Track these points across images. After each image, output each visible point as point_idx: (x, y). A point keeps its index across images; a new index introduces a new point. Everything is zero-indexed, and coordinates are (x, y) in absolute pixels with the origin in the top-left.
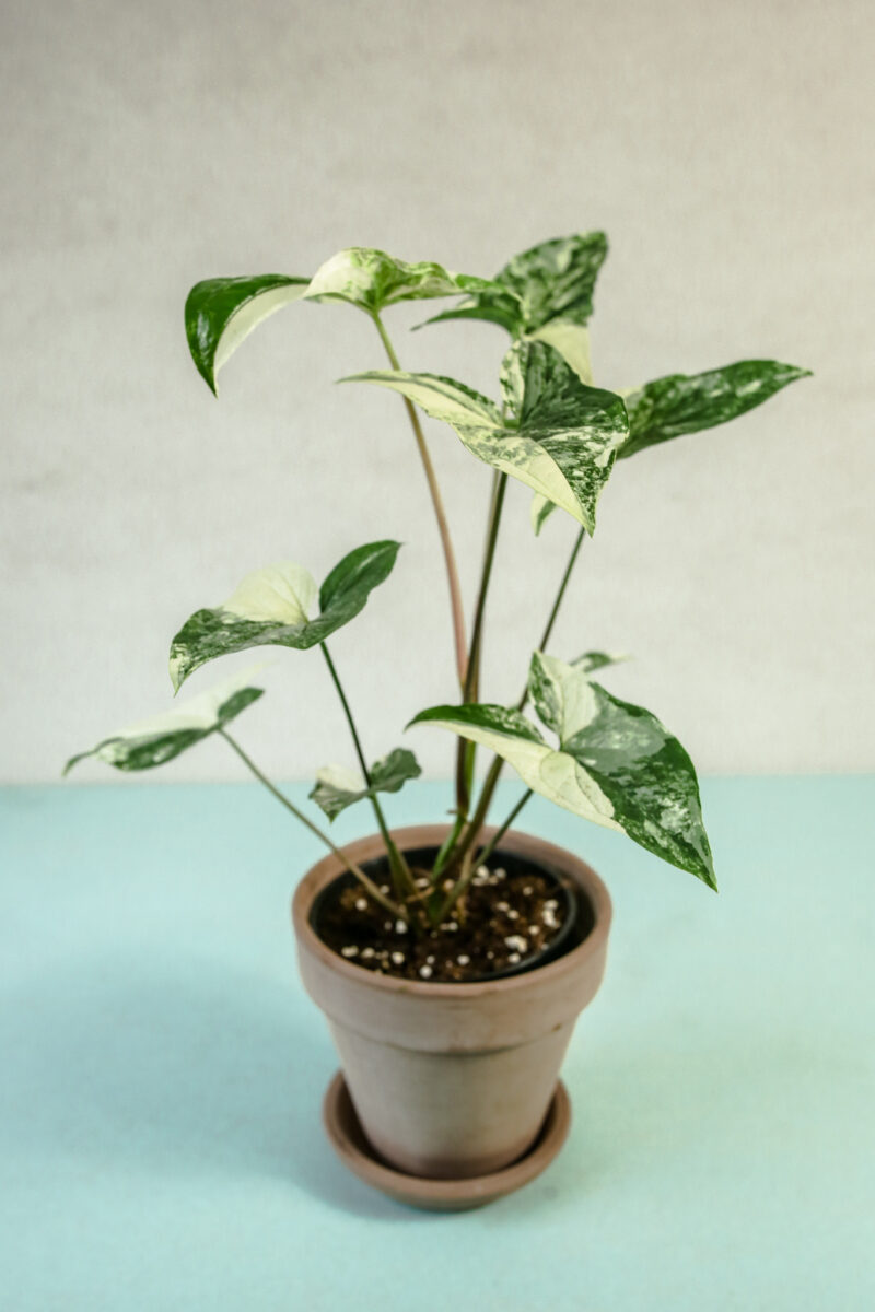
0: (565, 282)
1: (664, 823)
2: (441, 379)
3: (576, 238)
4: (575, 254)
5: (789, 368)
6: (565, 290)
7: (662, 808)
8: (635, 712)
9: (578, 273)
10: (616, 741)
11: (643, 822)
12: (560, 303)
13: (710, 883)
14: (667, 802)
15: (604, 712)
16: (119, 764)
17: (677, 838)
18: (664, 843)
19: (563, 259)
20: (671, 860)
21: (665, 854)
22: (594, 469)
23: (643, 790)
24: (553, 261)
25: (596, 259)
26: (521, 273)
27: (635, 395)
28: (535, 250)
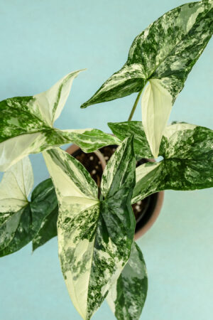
0: (183, 46)
1: (129, 310)
4: (200, 18)
7: (131, 304)
11: (122, 307)
14: (133, 303)
19: (191, 21)
22: (99, 295)
23: (129, 293)
24: (186, 22)
25: (204, 36)
26: (165, 27)
27: (189, 131)
28: (179, 10)
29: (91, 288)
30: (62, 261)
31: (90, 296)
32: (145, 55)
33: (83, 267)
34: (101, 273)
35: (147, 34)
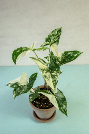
0: (56, 37)
1: (63, 108)
2: (41, 59)
3: (58, 29)
4: (58, 31)
5: (80, 52)
6: (56, 38)
7: (63, 106)
8: (61, 92)
9: (58, 35)
10: (59, 95)
11: (61, 107)
12: (55, 40)
13: (67, 116)
15: (58, 92)
16: (11, 87)
17: (64, 110)
18: (63, 110)
19: (56, 32)
20: (63, 113)
21: (63, 112)
22: (56, 82)
24: (55, 33)
25: (60, 33)
26: (51, 35)
27: (63, 53)
28: (53, 31)
29: (53, 81)
30: (43, 77)
31: (53, 83)
32: (49, 40)
33: (49, 78)
34: (55, 77)
35: (48, 37)
